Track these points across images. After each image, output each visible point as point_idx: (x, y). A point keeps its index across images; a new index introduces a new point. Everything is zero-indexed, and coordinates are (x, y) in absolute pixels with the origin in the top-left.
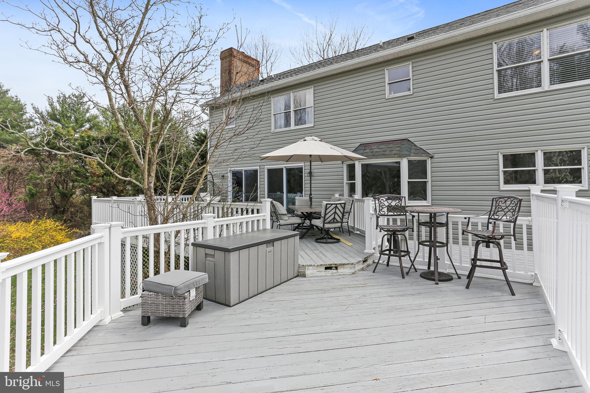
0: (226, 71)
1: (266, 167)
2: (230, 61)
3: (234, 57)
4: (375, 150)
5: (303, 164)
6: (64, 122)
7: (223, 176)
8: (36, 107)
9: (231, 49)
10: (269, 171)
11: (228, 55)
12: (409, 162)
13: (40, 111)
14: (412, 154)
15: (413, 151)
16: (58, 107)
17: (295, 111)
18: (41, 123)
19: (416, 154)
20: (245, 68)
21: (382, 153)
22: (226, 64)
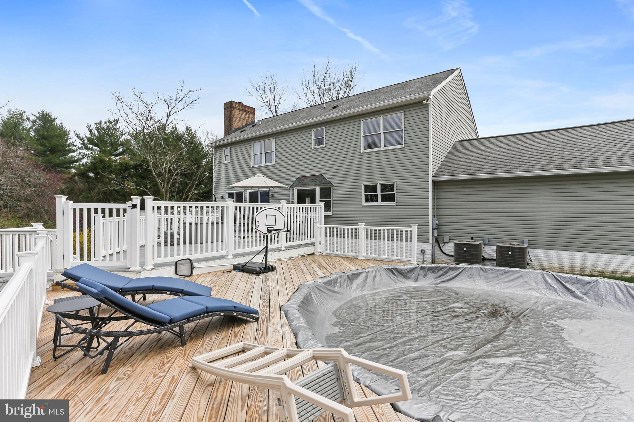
0: (228, 118)
1: (248, 190)
2: (231, 111)
3: (234, 108)
4: (305, 181)
5: (269, 189)
6: (101, 146)
7: (222, 197)
8: (78, 134)
9: (231, 102)
10: (250, 193)
11: (229, 106)
12: (321, 189)
13: (81, 137)
14: (322, 184)
15: (323, 182)
16: (96, 133)
17: (265, 153)
18: (82, 147)
19: (324, 184)
20: (242, 115)
21: (307, 183)
22: (228, 113)
